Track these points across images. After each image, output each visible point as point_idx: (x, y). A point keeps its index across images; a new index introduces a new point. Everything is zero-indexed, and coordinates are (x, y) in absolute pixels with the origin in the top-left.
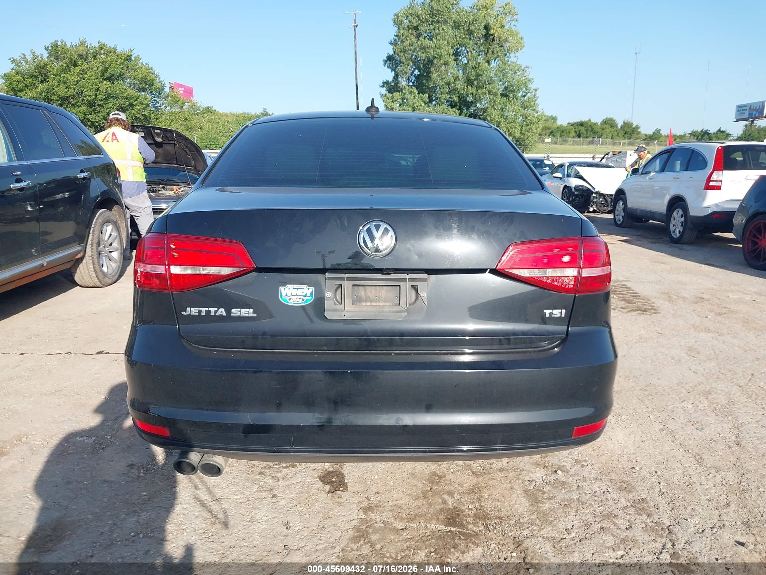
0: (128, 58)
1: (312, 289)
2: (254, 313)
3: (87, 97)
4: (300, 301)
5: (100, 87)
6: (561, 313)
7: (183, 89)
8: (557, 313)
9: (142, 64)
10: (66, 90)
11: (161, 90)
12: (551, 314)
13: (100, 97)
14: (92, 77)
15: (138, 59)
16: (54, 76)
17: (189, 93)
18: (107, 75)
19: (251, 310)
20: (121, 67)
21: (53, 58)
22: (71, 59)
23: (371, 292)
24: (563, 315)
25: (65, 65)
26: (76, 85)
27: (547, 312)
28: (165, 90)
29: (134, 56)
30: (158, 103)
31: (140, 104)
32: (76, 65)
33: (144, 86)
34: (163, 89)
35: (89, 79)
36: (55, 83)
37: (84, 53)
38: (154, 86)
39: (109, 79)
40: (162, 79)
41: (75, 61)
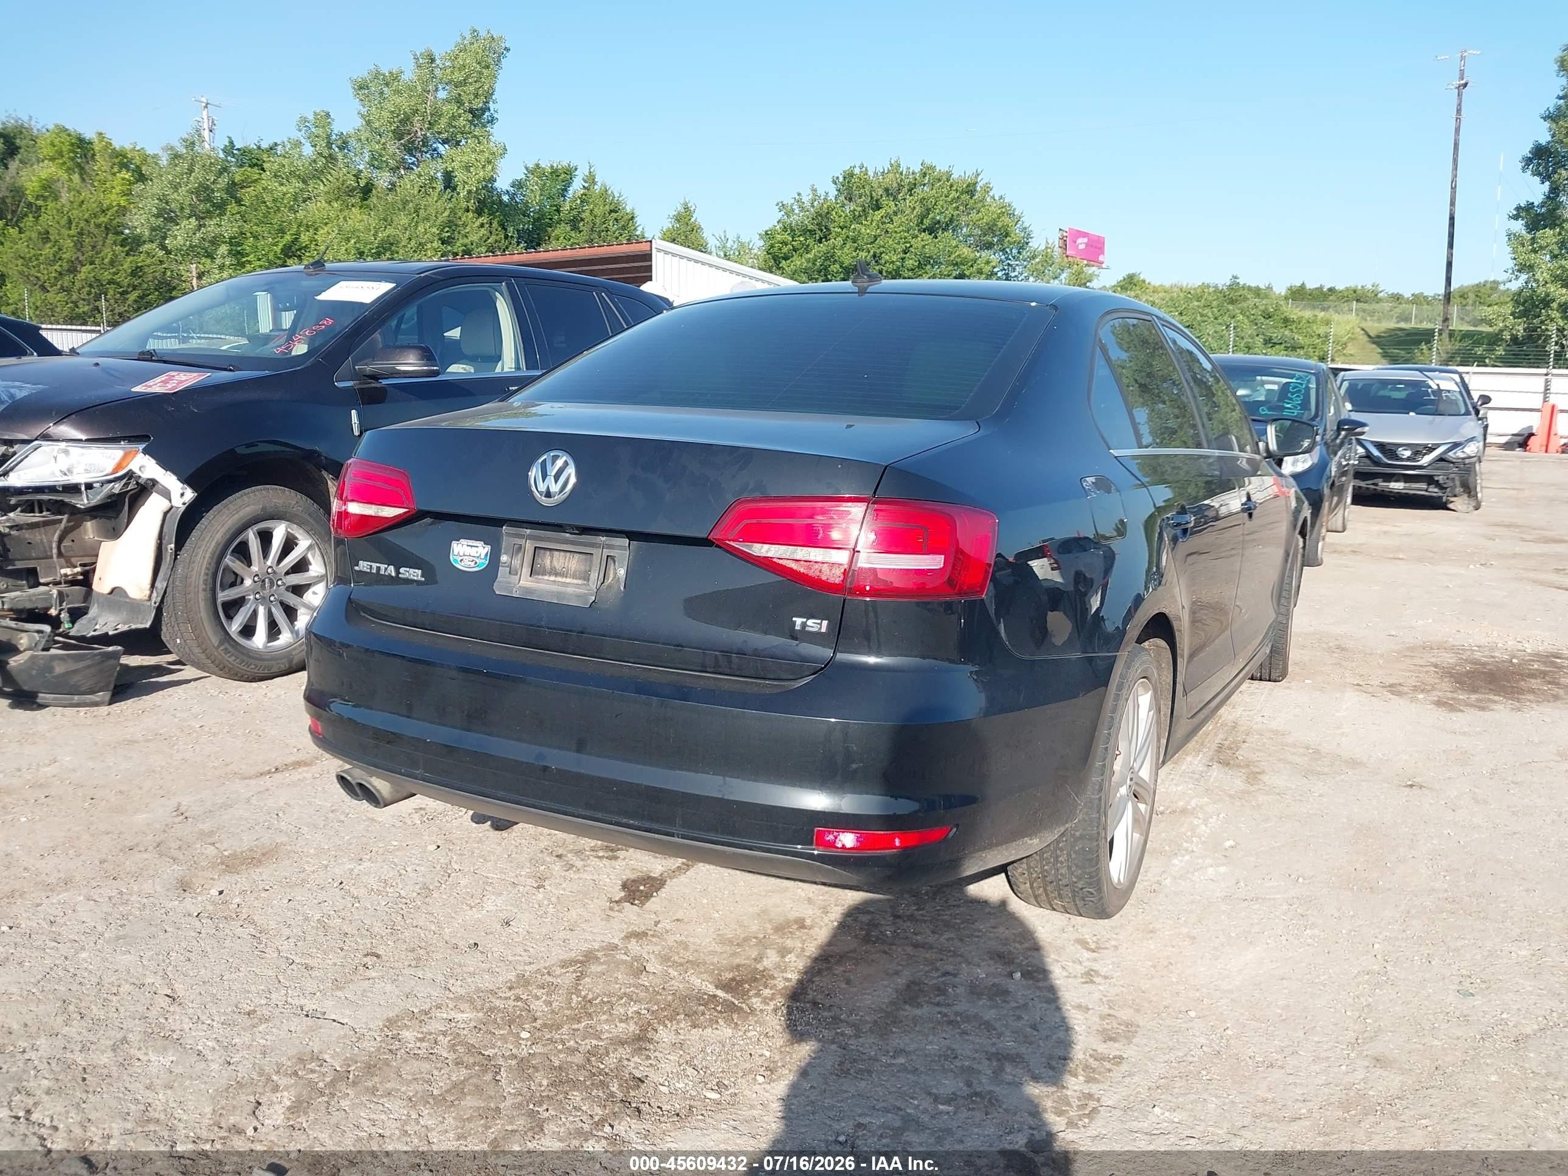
0: (970, 190)
1: (488, 548)
2: (422, 576)
3: (887, 265)
4: (472, 564)
5: (911, 246)
6: (821, 624)
7: (1085, 240)
8: (813, 624)
9: (993, 197)
10: (854, 254)
11: (1022, 246)
12: (804, 625)
13: (910, 263)
14: (901, 228)
15: (987, 189)
16: (840, 230)
17: (1096, 247)
18: (927, 222)
19: (419, 572)
20: (954, 205)
21: (842, 198)
22: (872, 198)
23: (559, 561)
24: (824, 630)
25: (860, 209)
26: (872, 243)
27: (799, 621)
28: (1030, 244)
29: (981, 184)
30: (1014, 270)
31: (978, 273)
32: (878, 207)
33: (989, 238)
34: (1027, 243)
35: (896, 232)
36: (839, 241)
37: (895, 185)
38: (1008, 238)
39: (931, 230)
40: (1026, 225)
41: (877, 201)
